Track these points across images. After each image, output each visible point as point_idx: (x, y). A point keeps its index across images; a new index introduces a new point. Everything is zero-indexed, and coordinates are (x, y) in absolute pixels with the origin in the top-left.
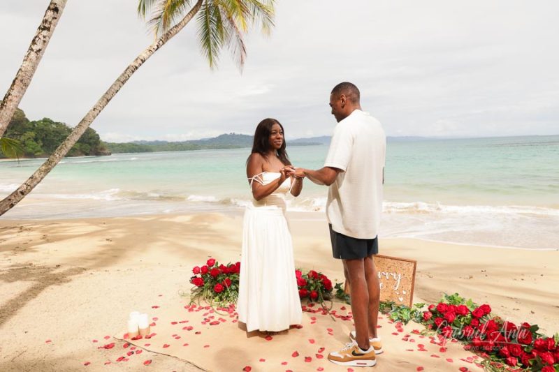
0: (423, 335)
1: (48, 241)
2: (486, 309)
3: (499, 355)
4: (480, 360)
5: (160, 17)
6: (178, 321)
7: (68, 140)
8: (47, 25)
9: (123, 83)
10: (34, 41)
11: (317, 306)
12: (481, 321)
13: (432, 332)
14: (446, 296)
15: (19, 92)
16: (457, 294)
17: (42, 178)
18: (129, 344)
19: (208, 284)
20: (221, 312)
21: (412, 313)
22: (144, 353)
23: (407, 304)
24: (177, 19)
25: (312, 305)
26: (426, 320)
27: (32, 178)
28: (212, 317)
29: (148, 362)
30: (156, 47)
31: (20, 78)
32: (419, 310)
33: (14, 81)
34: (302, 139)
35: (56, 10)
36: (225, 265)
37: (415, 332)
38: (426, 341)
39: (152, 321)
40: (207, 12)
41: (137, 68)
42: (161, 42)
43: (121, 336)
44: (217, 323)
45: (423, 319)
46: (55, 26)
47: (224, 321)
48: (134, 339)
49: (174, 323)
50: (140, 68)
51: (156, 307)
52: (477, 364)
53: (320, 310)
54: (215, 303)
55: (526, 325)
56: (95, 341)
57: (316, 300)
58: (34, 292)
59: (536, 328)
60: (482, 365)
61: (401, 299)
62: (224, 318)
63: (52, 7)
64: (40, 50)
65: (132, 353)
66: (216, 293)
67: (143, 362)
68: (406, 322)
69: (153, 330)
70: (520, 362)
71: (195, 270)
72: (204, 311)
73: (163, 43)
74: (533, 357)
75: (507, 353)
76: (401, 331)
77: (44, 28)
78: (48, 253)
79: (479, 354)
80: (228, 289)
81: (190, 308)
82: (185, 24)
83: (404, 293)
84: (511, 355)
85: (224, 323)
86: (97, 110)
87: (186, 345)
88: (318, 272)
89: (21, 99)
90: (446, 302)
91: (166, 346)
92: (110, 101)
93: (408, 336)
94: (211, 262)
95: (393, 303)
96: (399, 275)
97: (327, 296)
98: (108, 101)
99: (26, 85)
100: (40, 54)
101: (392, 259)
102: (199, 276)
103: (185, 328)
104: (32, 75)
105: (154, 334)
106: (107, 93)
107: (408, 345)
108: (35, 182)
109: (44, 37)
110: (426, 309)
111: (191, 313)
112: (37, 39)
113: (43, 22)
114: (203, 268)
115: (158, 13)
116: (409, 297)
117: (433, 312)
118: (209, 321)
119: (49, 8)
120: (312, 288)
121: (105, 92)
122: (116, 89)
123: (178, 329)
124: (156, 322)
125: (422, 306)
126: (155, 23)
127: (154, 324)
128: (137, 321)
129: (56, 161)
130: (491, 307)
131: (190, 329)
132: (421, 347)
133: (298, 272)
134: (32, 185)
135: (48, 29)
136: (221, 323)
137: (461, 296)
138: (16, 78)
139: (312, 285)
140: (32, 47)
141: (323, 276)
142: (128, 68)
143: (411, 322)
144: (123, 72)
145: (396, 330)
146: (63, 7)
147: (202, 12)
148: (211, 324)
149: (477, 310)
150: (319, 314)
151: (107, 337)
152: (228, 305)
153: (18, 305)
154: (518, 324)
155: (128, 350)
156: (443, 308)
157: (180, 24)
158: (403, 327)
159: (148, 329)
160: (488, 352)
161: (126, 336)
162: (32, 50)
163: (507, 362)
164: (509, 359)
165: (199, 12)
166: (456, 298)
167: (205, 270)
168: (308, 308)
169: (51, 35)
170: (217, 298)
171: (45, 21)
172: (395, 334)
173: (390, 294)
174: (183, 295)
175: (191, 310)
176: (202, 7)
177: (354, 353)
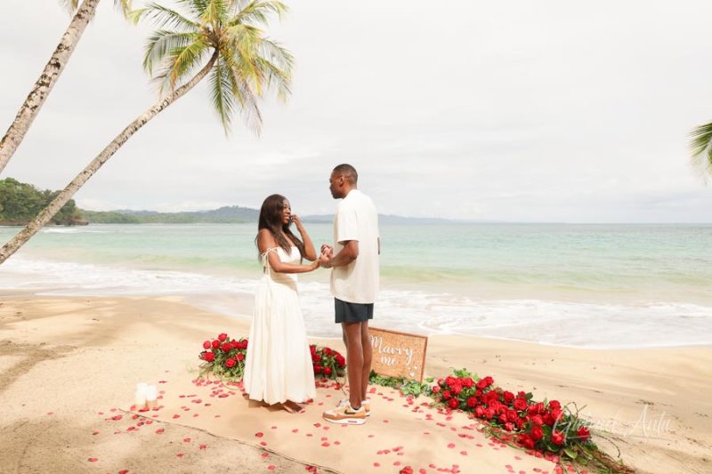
0: (431, 406)
1: (24, 319)
2: (489, 381)
3: (499, 421)
4: (481, 426)
5: (165, 76)
6: (186, 394)
7: (53, 205)
8: (46, 81)
9: (119, 145)
10: (30, 96)
11: (330, 382)
12: (484, 392)
13: (441, 404)
14: (455, 371)
15: (9, 151)
16: (465, 369)
17: (18, 247)
18: (138, 416)
19: (219, 360)
20: (231, 387)
21: (422, 388)
22: (155, 423)
23: (418, 379)
24: (185, 79)
25: (325, 381)
26: (436, 393)
27: (6, 247)
28: (221, 391)
29: (160, 431)
30: (159, 108)
31: (11, 135)
32: (429, 384)
33: (4, 139)
34: (314, 216)
35: (58, 65)
36: (237, 340)
37: (425, 404)
38: (434, 412)
39: (159, 395)
40: (219, 73)
41: (136, 129)
42: (165, 104)
43: (127, 408)
44: (226, 396)
45: (432, 392)
46: (54, 82)
47: (233, 394)
48: (141, 411)
49: (183, 396)
50: (140, 130)
51: (164, 382)
52: (478, 430)
53: (333, 385)
54: (225, 379)
55: (522, 394)
56: (100, 413)
57: (330, 377)
58: (24, 367)
59: (530, 395)
60: (482, 430)
61: (412, 374)
62: (234, 391)
63: (53, 62)
64: (36, 107)
65: (142, 424)
66: (228, 368)
67: (156, 430)
68: (417, 396)
69: (160, 403)
70: (516, 427)
71: (206, 345)
72: (213, 385)
73: (168, 104)
74: (527, 421)
75: (505, 419)
76: (411, 403)
77: (43, 84)
78: (27, 332)
79: (481, 422)
80: (240, 364)
81: (198, 383)
82: (194, 85)
83: (416, 368)
84: (509, 421)
85: (234, 396)
86: (88, 173)
87: (196, 415)
88: (332, 349)
89: (10, 158)
90: (455, 376)
91: (176, 417)
92: (104, 164)
93: (418, 408)
94: (223, 337)
95: (405, 378)
96: (411, 351)
97: (340, 372)
98: (101, 163)
99: (17, 144)
100: (35, 111)
101: (405, 335)
102: (209, 350)
103: (193, 401)
104: (25, 133)
105: (162, 407)
106: (100, 155)
107: (417, 415)
108: (10, 252)
109: (42, 93)
110: (435, 384)
111: (199, 387)
112: (34, 95)
113: (42, 77)
114: (214, 343)
115: (163, 71)
116: (420, 372)
117: (442, 386)
118: (217, 393)
119: (50, 63)
120: (326, 364)
121: (99, 153)
122: (112, 150)
123: (187, 402)
124: (163, 395)
125: (432, 381)
126: (159, 82)
127: (161, 397)
128: (145, 393)
129: (36, 228)
130: (493, 378)
131: (199, 402)
132: (429, 417)
133: (312, 348)
134: (6, 255)
135: (47, 85)
136: (231, 396)
137: (468, 371)
138: (7, 136)
139: (325, 361)
140: (28, 102)
141: (336, 353)
142: (127, 129)
143: (421, 396)
144: (120, 132)
145: (406, 403)
146: (65, 63)
147: (214, 75)
148: (220, 397)
149: (481, 382)
150: (332, 389)
151: (113, 410)
152: (238, 380)
153: (8, 380)
154: (516, 394)
155: (138, 420)
156: (451, 381)
157: (188, 85)
158: (414, 400)
159: (155, 402)
160: (489, 420)
161: (133, 408)
162: (27, 106)
163: (505, 428)
164: (507, 425)
165: (210, 73)
166: (464, 373)
167: (216, 345)
168: (321, 383)
169: (50, 91)
170: (228, 373)
171: (44, 76)
172: (406, 406)
173: (401, 370)
174: (192, 371)
175: (199, 384)
176: (214, 69)
177: (346, 412)
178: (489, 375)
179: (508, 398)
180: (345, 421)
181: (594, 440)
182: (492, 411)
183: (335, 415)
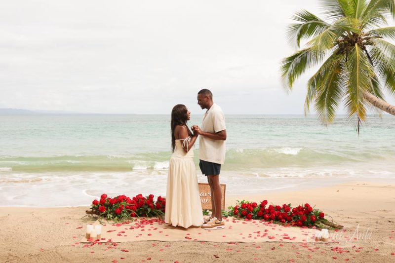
2: (265, 202)
3: (278, 220)
19: (109, 210)
26: (236, 214)
44: (133, 228)
45: (233, 214)
48: (96, 241)
54: (117, 221)
55: (284, 206)
59: (290, 205)
70: (286, 220)
71: (95, 203)
74: (293, 216)
75: (281, 218)
84: (283, 218)
93: (234, 221)
94: (104, 196)
103: (120, 232)
107: (238, 223)
114: (100, 201)
117: (239, 210)
125: (230, 209)
130: (268, 201)
131: (123, 232)
132: (244, 223)
154: (281, 206)
156: (245, 206)
158: (227, 219)
160: (273, 220)
164: (282, 220)
170: (116, 218)
177: (216, 223)
178: (265, 200)
179: (278, 208)
180: (216, 228)
181: (325, 217)
182: (274, 216)
183: (210, 226)
